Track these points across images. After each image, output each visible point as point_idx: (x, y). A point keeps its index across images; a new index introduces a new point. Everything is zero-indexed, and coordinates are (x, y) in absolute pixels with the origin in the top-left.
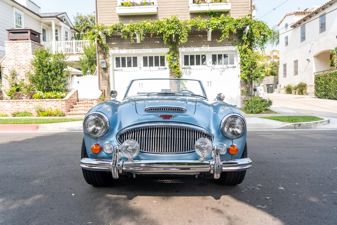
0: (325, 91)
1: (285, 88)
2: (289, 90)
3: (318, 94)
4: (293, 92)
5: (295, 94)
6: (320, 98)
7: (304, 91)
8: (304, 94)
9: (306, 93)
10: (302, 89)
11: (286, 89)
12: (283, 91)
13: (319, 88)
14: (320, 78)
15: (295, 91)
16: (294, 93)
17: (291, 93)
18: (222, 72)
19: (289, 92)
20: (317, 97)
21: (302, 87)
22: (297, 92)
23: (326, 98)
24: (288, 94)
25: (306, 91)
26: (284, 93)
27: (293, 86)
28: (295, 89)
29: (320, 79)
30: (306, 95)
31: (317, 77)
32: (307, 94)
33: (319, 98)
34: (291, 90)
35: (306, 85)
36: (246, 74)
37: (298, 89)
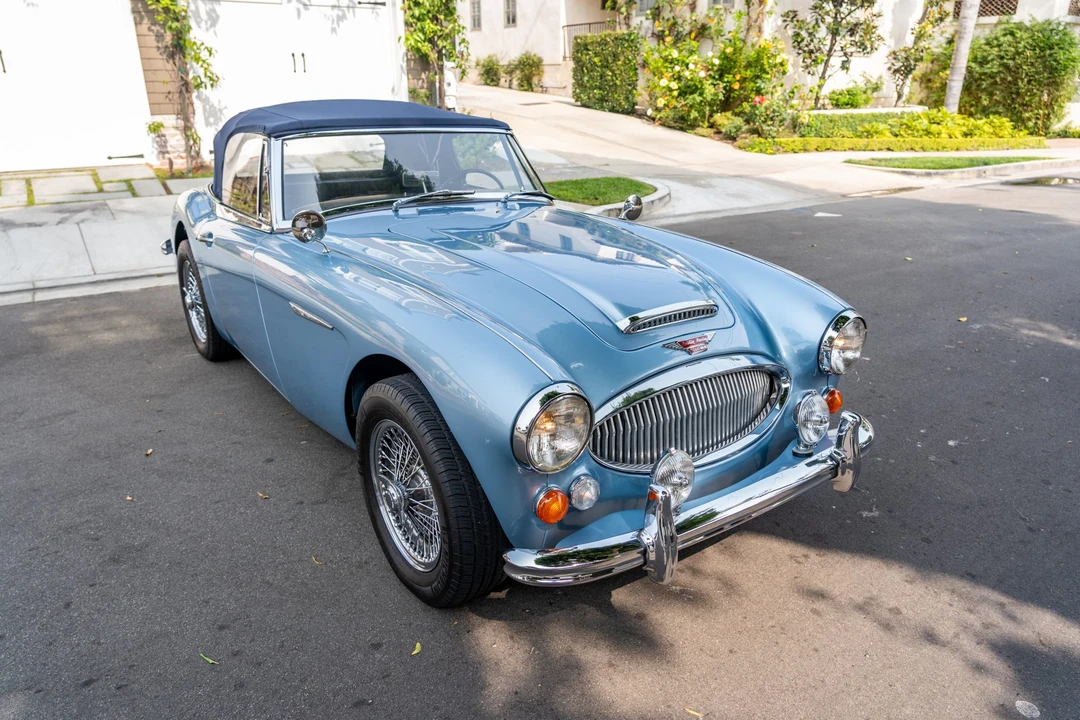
0: (600, 89)
1: (478, 65)
2: (491, 74)
3: (582, 95)
4: (502, 81)
5: (510, 87)
6: (588, 107)
7: (535, 80)
8: (535, 89)
9: (541, 87)
10: (528, 73)
11: (481, 70)
12: (474, 74)
13: (586, 78)
14: (589, 47)
15: (509, 78)
16: (507, 85)
17: (497, 85)
18: (335, 25)
19: (493, 80)
20: (579, 103)
21: (531, 66)
22: (515, 83)
23: (602, 108)
24: (488, 85)
25: (539, 81)
26: (475, 83)
27: (504, 62)
28: (510, 73)
29: (588, 50)
30: (542, 92)
31: (578, 44)
32: (544, 90)
33: (584, 106)
34: (496, 74)
35: (540, 60)
36: (424, 34)
37: (518, 72)
